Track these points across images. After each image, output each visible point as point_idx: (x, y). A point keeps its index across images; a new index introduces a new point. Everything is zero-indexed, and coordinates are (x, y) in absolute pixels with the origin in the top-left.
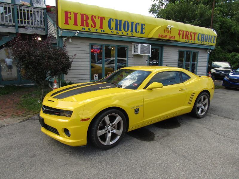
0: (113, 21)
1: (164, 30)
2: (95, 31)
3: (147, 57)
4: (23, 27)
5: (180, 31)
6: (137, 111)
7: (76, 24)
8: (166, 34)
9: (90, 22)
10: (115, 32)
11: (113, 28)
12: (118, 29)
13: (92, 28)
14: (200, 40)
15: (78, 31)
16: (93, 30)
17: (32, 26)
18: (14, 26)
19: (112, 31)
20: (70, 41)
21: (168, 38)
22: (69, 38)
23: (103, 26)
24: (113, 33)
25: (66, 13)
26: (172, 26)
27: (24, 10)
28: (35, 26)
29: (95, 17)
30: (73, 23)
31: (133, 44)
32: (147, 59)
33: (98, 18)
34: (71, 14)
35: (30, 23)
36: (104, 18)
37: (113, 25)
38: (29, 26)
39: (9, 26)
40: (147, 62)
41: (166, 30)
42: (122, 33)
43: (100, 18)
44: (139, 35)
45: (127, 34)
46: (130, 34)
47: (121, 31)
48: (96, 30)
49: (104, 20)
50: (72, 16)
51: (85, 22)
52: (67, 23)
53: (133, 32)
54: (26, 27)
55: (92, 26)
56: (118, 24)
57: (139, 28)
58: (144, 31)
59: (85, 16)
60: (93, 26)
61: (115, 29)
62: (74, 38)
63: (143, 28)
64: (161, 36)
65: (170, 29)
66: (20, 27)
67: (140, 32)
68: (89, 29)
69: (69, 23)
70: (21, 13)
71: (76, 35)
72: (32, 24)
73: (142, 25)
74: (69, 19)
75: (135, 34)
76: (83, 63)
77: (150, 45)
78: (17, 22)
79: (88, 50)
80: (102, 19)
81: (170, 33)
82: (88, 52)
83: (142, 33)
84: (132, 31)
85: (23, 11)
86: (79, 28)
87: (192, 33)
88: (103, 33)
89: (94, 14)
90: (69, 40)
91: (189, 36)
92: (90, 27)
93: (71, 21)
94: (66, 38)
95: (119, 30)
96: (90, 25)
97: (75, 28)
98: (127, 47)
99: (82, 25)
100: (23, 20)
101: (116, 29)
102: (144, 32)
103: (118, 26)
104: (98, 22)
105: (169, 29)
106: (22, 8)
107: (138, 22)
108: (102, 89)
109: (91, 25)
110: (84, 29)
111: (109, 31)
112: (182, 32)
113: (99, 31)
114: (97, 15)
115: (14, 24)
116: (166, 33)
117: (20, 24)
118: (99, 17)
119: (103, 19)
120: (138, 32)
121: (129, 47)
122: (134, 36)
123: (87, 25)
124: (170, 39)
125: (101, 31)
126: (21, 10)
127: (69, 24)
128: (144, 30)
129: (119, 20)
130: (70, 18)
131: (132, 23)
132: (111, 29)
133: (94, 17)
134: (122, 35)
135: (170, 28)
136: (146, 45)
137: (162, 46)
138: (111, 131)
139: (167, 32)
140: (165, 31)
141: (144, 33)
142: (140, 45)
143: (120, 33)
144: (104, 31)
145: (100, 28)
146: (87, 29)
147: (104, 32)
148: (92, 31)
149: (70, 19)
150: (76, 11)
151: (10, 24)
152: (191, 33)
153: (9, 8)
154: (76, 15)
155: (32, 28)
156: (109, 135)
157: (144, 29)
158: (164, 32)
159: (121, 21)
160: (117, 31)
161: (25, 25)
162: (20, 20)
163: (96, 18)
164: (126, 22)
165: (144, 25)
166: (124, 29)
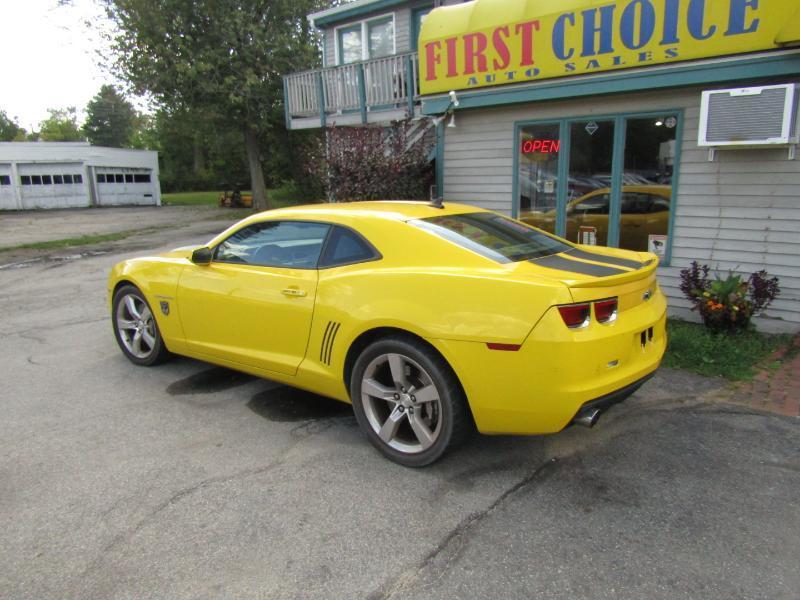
0: (572, 23)
7: (452, 72)
9: (491, 53)
10: (582, 64)
11: (571, 51)
12: (597, 48)
13: (499, 70)
15: (452, 93)
16: (501, 77)
19: (567, 66)
20: (453, 125)
23: (535, 56)
24: (573, 68)
25: (430, 48)
29: (506, 30)
30: (446, 71)
33: (517, 32)
34: (439, 47)
36: (537, 23)
37: (574, 37)
42: (617, 60)
43: (521, 29)
44: (720, 44)
45: (642, 56)
46: (658, 54)
47: (612, 51)
48: (511, 75)
49: (538, 28)
50: (444, 52)
51: (475, 60)
52: (431, 75)
53: (677, 41)
55: (496, 66)
56: (597, 24)
58: (750, 15)
59: (475, 41)
60: (501, 62)
61: (581, 51)
67: (723, 24)
68: (488, 79)
69: (436, 74)
71: (457, 104)
74: (436, 62)
75: (687, 47)
77: (792, 86)
80: (528, 29)
83: (736, 28)
84: (670, 36)
86: (462, 81)
88: (534, 80)
92: (491, 70)
93: (441, 69)
95: (600, 52)
96: (490, 64)
97: (448, 83)
99: (469, 70)
101: (588, 50)
102: (756, 23)
103: (597, 36)
104: (514, 44)
109: (495, 61)
110: (474, 81)
111: (556, 68)
113: (521, 74)
114: (511, 21)
118: (517, 27)
119: (534, 27)
120: (712, 29)
123: (483, 67)
125: (528, 73)
127: (436, 78)
128: (754, 8)
129: (601, 9)
130: (438, 59)
132: (566, 53)
133: (502, 35)
134: (616, 68)
141: (754, 28)
143: (605, 61)
144: (537, 71)
145: (522, 64)
146: (481, 79)
147: (539, 76)
148: (496, 82)
149: (439, 62)
150: (451, 34)
154: (451, 44)
157: (754, 4)
159: (607, 11)
160: (589, 58)
163: (508, 35)
164: (638, 7)
166: (627, 40)
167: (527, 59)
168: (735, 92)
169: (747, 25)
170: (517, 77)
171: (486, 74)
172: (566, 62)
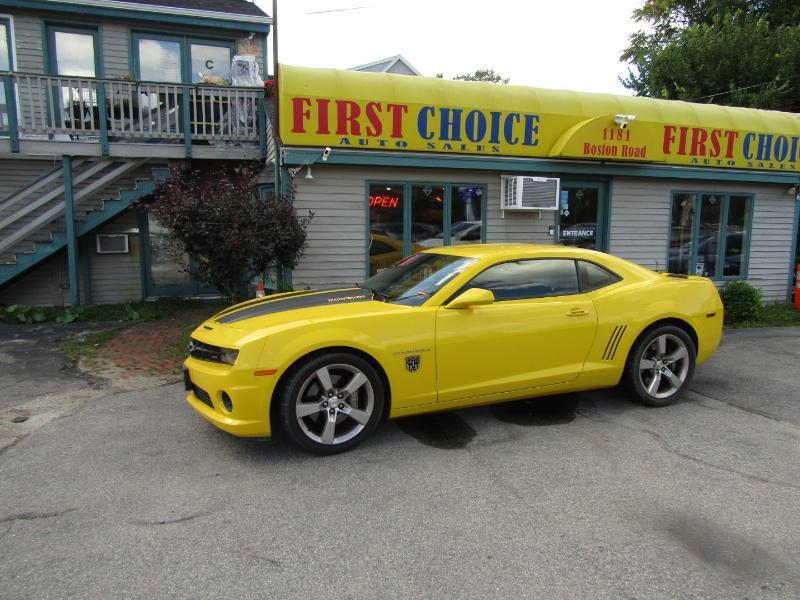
0: (433, 114)
1: (605, 130)
2: (377, 145)
3: (553, 217)
4: (205, 143)
5: (668, 129)
6: (413, 363)
7: (323, 128)
8: (609, 143)
9: (363, 121)
10: (440, 145)
11: (432, 134)
12: (450, 136)
13: (371, 137)
14: (755, 155)
15: (328, 149)
16: (374, 143)
17: (226, 138)
18: (182, 141)
19: (429, 144)
20: (309, 176)
21: (619, 156)
22: (305, 168)
23: (404, 131)
24: (433, 147)
25: (298, 103)
26: (631, 117)
27: (207, 98)
28: (234, 137)
29: (379, 106)
30: (317, 128)
31: (502, 176)
32: (552, 224)
33: (388, 110)
34: (309, 104)
35: (221, 130)
36: (406, 108)
37: (434, 124)
38: (217, 137)
39: (169, 141)
40: (552, 232)
41: (612, 131)
42: (463, 147)
43: (392, 109)
44: (519, 149)
45: (479, 148)
46: (488, 148)
47: (460, 140)
48: (382, 143)
49: (406, 111)
50: (314, 109)
51: (349, 123)
52: (298, 128)
53: (498, 142)
54: (211, 142)
55: (369, 133)
56: (451, 120)
57: (519, 130)
58: (534, 137)
59: (349, 107)
60: (374, 131)
61: (439, 136)
62: (318, 167)
63: (534, 127)
64: (594, 148)
65: (625, 126)
66: (195, 142)
67: (522, 140)
68: (361, 142)
69: (305, 128)
70: (199, 104)
71: (325, 159)
72: (226, 132)
73: (529, 119)
74: (304, 117)
75: (504, 147)
76: (345, 236)
77: (558, 180)
78: (187, 128)
79: (362, 198)
80: (398, 111)
81: (628, 140)
82: (363, 206)
83: (528, 142)
84: (494, 139)
85: (203, 101)
86: (333, 139)
87: (719, 132)
88: (403, 150)
89: (376, 99)
90: (306, 174)
91: (709, 144)
92: (364, 135)
93: (311, 124)
94: (298, 169)
95: (453, 139)
96: (363, 130)
97: (322, 139)
98: (483, 187)
99: (341, 130)
100: (204, 123)
101: (444, 136)
102: (537, 141)
103: (450, 127)
104: (386, 119)
105: (622, 127)
106: (203, 93)
107: (515, 109)
108: (334, 303)
109: (368, 129)
110: (347, 141)
111: (419, 144)
112: (679, 132)
113: (391, 143)
114: (385, 100)
115: (182, 136)
116: (612, 138)
117: (196, 135)
118: (389, 106)
119: (403, 110)
120: (517, 140)
121: (490, 187)
122: (501, 152)
123: (356, 130)
124: (628, 158)
125: (398, 144)
126: (199, 97)
127: (304, 132)
128: (536, 132)
129: (453, 110)
130: (308, 114)
131: (496, 116)
132: (428, 135)
133: (375, 108)
134: (463, 152)
135: (623, 123)
136: (544, 179)
137: (607, 181)
138: (337, 409)
139: (615, 135)
140: (609, 134)
141: (536, 144)
142: (520, 179)
143: (456, 146)
144: (405, 144)
145: (393, 136)
146: (354, 141)
147: (406, 148)
148: (367, 147)
149: (308, 117)
150: (323, 95)
151: (173, 136)
152: (716, 133)
153: (171, 96)
154: (323, 104)
155: (227, 142)
156: (332, 420)
157: (536, 130)
158: (605, 138)
159: (457, 113)
160: (444, 142)
161: (208, 137)
162: (196, 123)
163: (380, 110)
164: (476, 115)
165: (537, 118)
166: (470, 135)
167: (397, 132)
168: (535, 179)
169: (533, 141)
170: (388, 146)
171: (360, 138)
172: (429, 141)
